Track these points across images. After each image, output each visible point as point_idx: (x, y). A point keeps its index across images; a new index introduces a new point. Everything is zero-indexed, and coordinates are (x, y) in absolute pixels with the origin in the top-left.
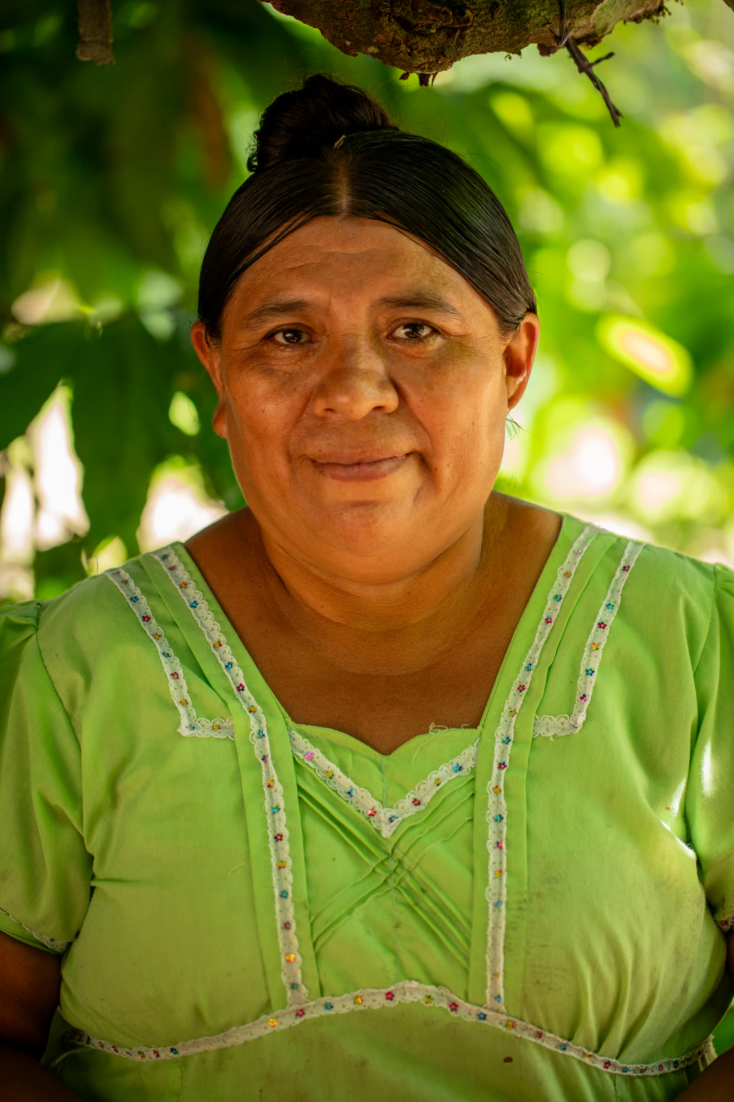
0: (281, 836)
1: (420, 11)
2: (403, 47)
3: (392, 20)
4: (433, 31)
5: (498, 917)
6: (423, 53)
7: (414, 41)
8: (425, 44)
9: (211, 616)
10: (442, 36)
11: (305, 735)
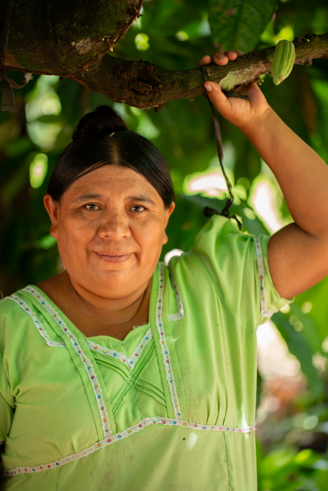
0: (94, 376)
1: (140, 86)
2: (133, 100)
3: (130, 90)
4: (147, 93)
5: (173, 385)
6: (143, 102)
7: (138, 97)
8: (144, 98)
9: (50, 306)
10: (151, 95)
11: (92, 340)
